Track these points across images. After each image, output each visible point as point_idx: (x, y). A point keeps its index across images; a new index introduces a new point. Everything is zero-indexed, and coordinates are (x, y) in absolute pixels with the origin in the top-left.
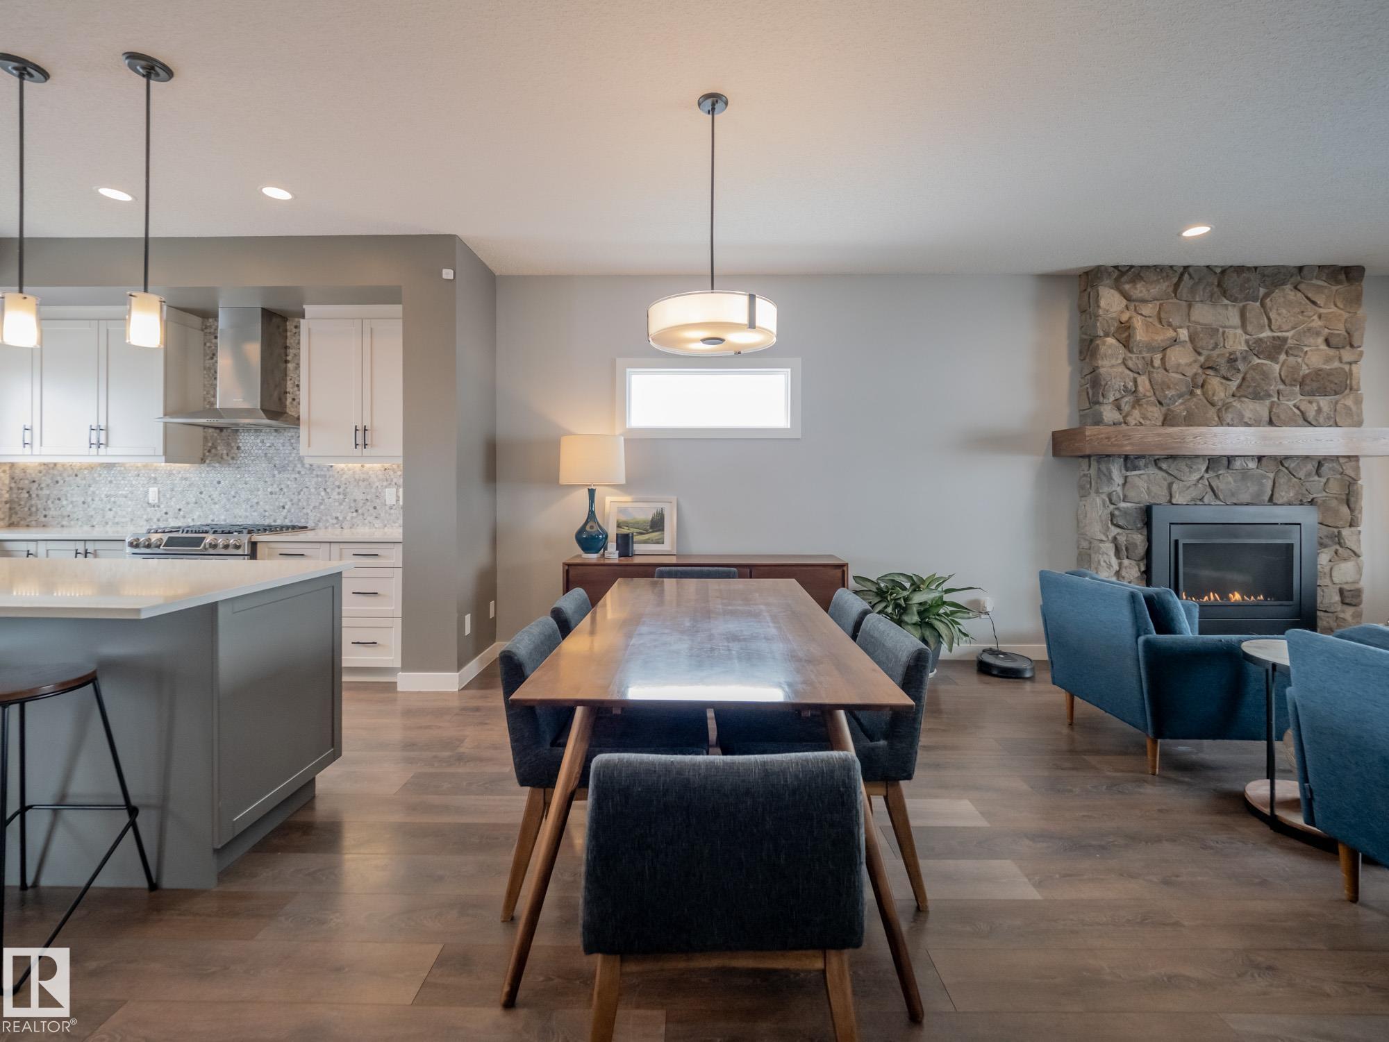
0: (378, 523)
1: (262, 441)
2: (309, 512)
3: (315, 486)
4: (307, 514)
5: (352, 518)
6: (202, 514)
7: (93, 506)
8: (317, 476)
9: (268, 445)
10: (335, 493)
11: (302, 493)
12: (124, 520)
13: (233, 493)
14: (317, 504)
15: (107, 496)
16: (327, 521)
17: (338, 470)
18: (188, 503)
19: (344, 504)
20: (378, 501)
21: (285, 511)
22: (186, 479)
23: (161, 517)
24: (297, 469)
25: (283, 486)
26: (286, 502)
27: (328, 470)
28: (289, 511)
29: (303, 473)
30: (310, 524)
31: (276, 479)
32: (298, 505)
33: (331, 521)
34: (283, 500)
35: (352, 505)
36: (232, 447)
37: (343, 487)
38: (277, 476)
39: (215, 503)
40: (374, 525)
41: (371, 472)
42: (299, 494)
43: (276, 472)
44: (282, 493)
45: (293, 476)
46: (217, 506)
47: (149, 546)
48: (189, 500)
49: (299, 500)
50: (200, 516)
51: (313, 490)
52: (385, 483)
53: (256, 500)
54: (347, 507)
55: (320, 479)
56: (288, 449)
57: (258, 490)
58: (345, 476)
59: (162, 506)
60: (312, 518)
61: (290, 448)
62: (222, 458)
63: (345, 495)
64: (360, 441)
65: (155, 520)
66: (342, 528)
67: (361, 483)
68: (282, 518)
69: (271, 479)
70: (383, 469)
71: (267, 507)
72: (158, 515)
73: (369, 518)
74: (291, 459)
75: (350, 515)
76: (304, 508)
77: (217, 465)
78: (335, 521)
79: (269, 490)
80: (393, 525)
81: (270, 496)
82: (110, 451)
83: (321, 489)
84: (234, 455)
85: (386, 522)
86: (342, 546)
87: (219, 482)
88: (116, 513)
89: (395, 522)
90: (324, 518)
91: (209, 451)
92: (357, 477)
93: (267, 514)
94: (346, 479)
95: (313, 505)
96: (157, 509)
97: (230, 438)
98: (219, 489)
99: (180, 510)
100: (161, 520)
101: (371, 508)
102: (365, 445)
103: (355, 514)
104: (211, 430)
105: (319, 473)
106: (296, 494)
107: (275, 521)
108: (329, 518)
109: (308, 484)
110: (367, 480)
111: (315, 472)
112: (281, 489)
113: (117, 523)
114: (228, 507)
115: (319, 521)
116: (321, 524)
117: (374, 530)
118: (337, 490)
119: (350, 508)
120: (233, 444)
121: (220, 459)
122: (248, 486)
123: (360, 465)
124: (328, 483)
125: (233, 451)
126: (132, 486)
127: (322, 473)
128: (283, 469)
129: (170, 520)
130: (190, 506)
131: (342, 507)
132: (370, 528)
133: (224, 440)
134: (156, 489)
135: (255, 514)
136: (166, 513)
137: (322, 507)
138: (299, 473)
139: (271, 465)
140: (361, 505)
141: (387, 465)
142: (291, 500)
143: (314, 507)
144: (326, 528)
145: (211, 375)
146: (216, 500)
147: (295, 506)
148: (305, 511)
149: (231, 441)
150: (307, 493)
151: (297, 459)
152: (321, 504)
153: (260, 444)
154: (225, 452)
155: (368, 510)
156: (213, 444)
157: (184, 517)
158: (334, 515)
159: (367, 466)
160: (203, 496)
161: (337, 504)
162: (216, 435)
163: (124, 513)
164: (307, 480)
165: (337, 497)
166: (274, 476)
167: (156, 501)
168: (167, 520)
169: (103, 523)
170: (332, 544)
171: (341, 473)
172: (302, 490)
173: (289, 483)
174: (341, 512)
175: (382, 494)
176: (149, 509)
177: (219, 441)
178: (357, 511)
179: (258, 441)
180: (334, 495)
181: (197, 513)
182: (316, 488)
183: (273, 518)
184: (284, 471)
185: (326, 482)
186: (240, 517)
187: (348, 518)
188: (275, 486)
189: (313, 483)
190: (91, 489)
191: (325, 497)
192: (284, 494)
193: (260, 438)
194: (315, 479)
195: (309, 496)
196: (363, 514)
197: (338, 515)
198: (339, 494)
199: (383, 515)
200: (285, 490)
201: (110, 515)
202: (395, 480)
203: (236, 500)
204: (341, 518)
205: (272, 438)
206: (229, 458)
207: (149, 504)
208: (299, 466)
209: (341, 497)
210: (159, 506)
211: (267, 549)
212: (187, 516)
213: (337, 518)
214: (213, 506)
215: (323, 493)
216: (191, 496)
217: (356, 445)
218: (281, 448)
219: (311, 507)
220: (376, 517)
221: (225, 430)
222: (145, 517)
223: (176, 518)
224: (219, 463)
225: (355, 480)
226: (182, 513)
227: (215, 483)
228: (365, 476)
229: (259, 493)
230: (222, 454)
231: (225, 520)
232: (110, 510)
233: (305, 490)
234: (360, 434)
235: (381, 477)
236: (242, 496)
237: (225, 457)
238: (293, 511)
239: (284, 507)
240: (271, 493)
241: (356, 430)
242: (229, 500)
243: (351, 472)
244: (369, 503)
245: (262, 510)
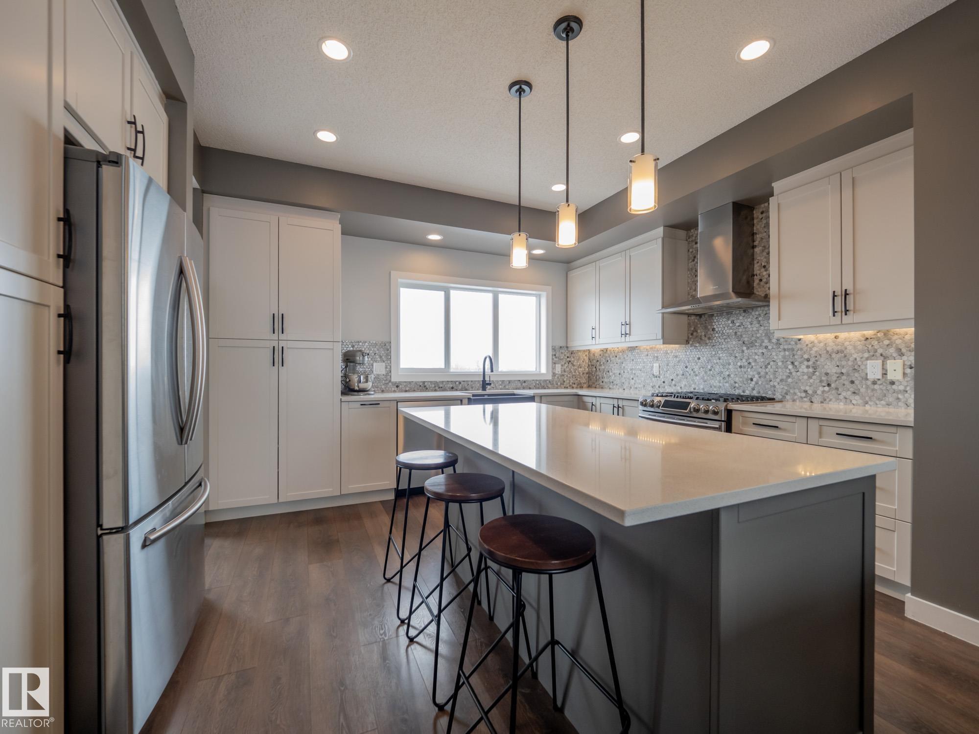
0: (856, 399)
1: (733, 322)
2: (776, 384)
3: (783, 359)
4: (774, 386)
5: (823, 392)
6: (687, 384)
7: (624, 376)
8: (785, 350)
9: (737, 324)
10: (804, 367)
11: (769, 367)
12: (640, 386)
13: (709, 367)
14: (784, 377)
15: (631, 370)
16: (795, 394)
17: (807, 343)
18: (677, 375)
19: (814, 377)
20: (856, 375)
21: (753, 383)
22: (676, 357)
23: (661, 384)
24: (764, 344)
25: (751, 361)
26: (754, 375)
27: (796, 344)
28: (757, 383)
29: (770, 347)
30: (778, 396)
31: (744, 354)
32: (765, 377)
33: (799, 394)
34: (751, 373)
35: (823, 378)
36: (709, 330)
37: (813, 360)
38: (746, 351)
39: (696, 375)
40: (851, 401)
41: (847, 343)
42: (766, 367)
43: (745, 348)
44: (750, 366)
45: (761, 351)
46: (698, 378)
47: (652, 406)
48: (678, 372)
49: (767, 373)
50: (686, 385)
51: (780, 364)
52: (866, 355)
53: (727, 373)
54: (818, 381)
55: (787, 353)
56: (756, 326)
57: (729, 364)
58: (815, 349)
59: (661, 377)
60: (780, 391)
61: (757, 325)
62: (701, 339)
63: (815, 368)
64: (838, 308)
65: (657, 387)
66: (812, 402)
67: (834, 355)
68: (750, 389)
69: (740, 354)
70: (863, 339)
71: (737, 379)
72: (659, 384)
73: (844, 394)
74: (758, 335)
75: (821, 389)
76: (771, 381)
77: (697, 345)
78: (803, 395)
79: (739, 364)
80: (878, 402)
81: (739, 369)
82: (632, 338)
83: (789, 363)
84: (710, 336)
85: (867, 398)
86: (822, 422)
87: (699, 359)
88: (635, 381)
89: (880, 399)
90: (792, 391)
91: (692, 334)
92: (829, 349)
93: (737, 385)
94: (816, 352)
95: (780, 377)
96: (658, 379)
97: (707, 322)
98: (699, 364)
99: (672, 380)
100: (661, 386)
101: (847, 383)
102: (846, 311)
103: (827, 389)
104: (693, 317)
105: (786, 347)
106: (764, 367)
107: (744, 392)
108: (797, 391)
109: (775, 357)
110: (842, 352)
111: (782, 347)
112: (749, 363)
113: (636, 388)
114: (705, 378)
115: (786, 394)
116: (788, 397)
117: (852, 406)
118: (806, 363)
119: (821, 381)
120: (709, 327)
121: (700, 340)
122: (721, 361)
123: (832, 336)
124: (796, 357)
125: (709, 332)
126: (644, 362)
127: (790, 347)
128: (750, 345)
129: (666, 387)
130: (679, 377)
131: (811, 381)
132: (845, 404)
133: (702, 324)
134: (658, 364)
135: (727, 385)
136: (664, 382)
137: (790, 380)
138: (766, 347)
139: (741, 342)
140: (834, 378)
141: (869, 333)
142: (759, 373)
143: (782, 380)
144: (794, 401)
145: (693, 274)
146: (697, 373)
147: (762, 379)
148: (772, 383)
149: (707, 325)
150: (774, 367)
151: (763, 335)
152: (789, 377)
153: (731, 325)
154: (703, 334)
155: (844, 385)
156: (694, 328)
157: (675, 385)
158: (803, 388)
159: (843, 335)
160: (687, 369)
161: (806, 377)
162: (696, 321)
163: (640, 381)
164: (774, 354)
165: (806, 370)
166: (743, 351)
167: (658, 374)
168: (664, 387)
169: (629, 387)
170: (810, 420)
171: (810, 345)
172: (769, 364)
173: (757, 357)
174: (810, 386)
175: (863, 367)
176: (653, 379)
177: (699, 326)
178: (829, 385)
179: (730, 322)
180: (803, 368)
181: (684, 383)
182: (782, 362)
183: (742, 389)
184: (752, 347)
185: (794, 355)
186: (715, 387)
187: (819, 392)
188: (744, 360)
189: (780, 357)
190: (623, 365)
191: (792, 371)
192: (752, 367)
193: (732, 319)
194: (782, 353)
195: (777, 370)
196: (837, 389)
197: (807, 388)
198: (808, 367)
199: (863, 390)
200: (753, 364)
201: (632, 382)
202: (880, 351)
203: (711, 372)
204: (810, 392)
205: (741, 318)
206: (706, 339)
207: (653, 375)
208: (766, 341)
209: (811, 370)
210: (659, 377)
211: (741, 418)
212: (677, 385)
213: (806, 391)
214: (695, 378)
215: (790, 367)
216: (680, 370)
217: (834, 312)
218: (749, 326)
219: (778, 380)
220: (854, 393)
221: (703, 316)
222: (651, 384)
223: (670, 386)
224: (699, 343)
225: (828, 352)
226: (673, 382)
227: (696, 359)
228: (839, 348)
229: (730, 367)
230: (701, 336)
231: (703, 389)
232: (633, 379)
233: (772, 363)
234: (838, 300)
235: (860, 347)
236: (717, 370)
237: (703, 338)
238: (760, 383)
239: (752, 380)
240: (741, 367)
241: (834, 296)
242: (706, 372)
243: (822, 345)
244: (844, 377)
245: (732, 382)
